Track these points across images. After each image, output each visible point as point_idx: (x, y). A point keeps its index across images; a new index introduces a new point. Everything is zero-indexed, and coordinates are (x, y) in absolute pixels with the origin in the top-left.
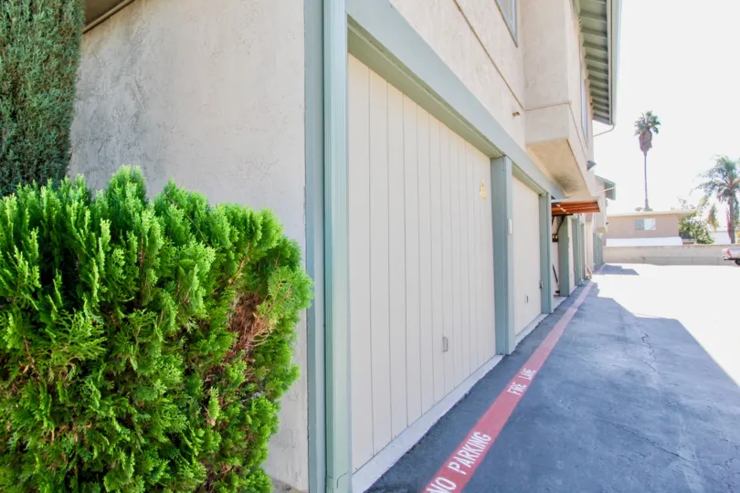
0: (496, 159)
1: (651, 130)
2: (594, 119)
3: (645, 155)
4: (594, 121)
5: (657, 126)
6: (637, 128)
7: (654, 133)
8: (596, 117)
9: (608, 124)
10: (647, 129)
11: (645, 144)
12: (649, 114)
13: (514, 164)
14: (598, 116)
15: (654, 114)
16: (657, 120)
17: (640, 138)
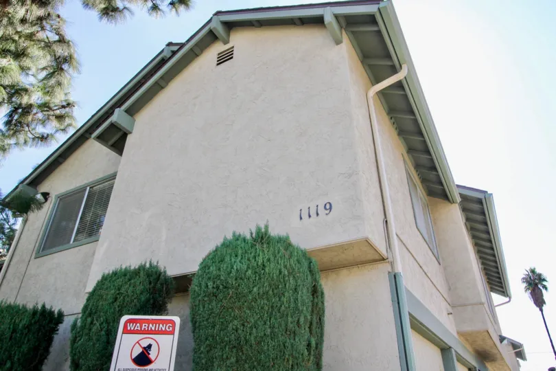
0: (445, 350)
1: (540, 286)
2: (491, 291)
3: (541, 310)
4: (492, 293)
5: (544, 283)
6: (525, 285)
7: (544, 291)
8: (492, 290)
9: (505, 296)
10: (535, 284)
11: (539, 302)
12: (533, 271)
13: (456, 351)
14: (494, 289)
15: (538, 271)
16: (542, 277)
17: (531, 293)
